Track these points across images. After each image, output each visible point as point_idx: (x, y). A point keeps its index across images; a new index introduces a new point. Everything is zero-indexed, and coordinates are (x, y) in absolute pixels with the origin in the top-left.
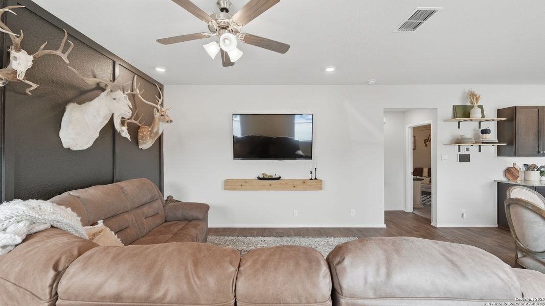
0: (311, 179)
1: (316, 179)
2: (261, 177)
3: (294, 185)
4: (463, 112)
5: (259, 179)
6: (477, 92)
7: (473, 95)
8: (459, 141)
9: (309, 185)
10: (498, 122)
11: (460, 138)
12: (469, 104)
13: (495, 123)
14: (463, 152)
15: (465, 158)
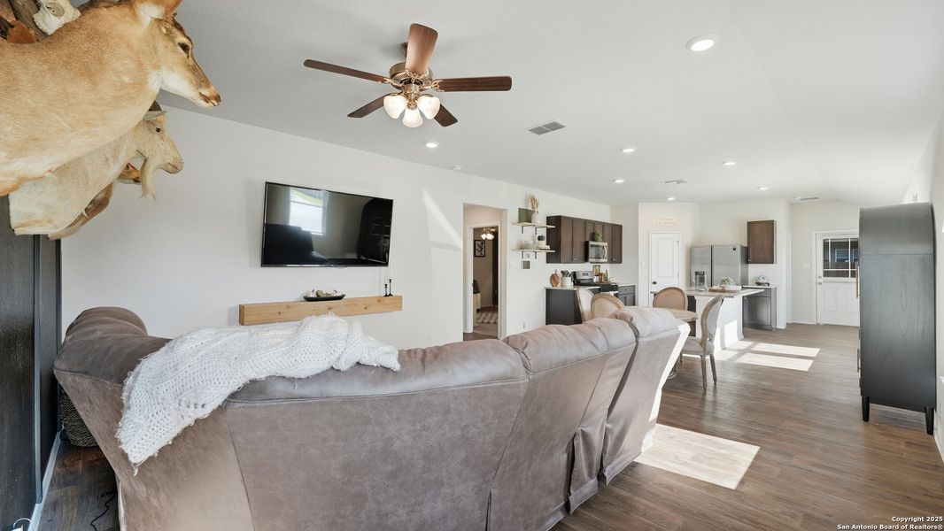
0: (386, 296)
1: (390, 295)
2: (313, 295)
3: (365, 306)
4: (526, 216)
5: (309, 299)
6: (537, 198)
7: (533, 200)
8: (523, 247)
9: (386, 304)
10: (548, 229)
11: (524, 243)
12: (530, 208)
13: (545, 230)
14: (525, 259)
15: (527, 265)
